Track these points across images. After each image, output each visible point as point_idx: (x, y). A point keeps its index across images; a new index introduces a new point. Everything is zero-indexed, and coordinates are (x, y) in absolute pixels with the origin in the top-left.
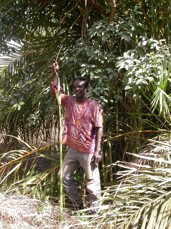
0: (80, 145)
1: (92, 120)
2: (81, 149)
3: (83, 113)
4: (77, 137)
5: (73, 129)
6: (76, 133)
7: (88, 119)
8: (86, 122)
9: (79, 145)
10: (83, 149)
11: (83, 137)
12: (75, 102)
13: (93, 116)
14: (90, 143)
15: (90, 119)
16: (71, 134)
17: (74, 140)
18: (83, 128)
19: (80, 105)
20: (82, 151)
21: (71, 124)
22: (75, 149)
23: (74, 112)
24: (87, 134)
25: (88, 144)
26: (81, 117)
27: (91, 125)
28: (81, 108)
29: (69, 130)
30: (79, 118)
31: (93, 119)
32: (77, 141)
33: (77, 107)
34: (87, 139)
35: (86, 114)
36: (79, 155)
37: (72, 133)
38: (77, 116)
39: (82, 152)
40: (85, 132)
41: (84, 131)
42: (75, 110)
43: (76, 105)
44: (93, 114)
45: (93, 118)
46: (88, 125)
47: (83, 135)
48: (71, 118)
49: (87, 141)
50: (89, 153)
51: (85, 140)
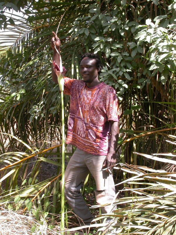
0: (88, 144)
1: (104, 112)
2: (90, 150)
3: (92, 102)
4: (85, 134)
5: (80, 123)
6: (84, 129)
7: (98, 110)
8: (95, 114)
9: (86, 144)
10: (92, 149)
11: (91, 134)
12: (83, 87)
13: (106, 106)
14: (101, 142)
15: (102, 110)
16: (77, 131)
17: (81, 138)
18: (92, 121)
19: (89, 92)
20: (91, 152)
21: (78, 118)
22: (82, 150)
23: (82, 101)
24: (98, 129)
25: (98, 143)
26: (90, 107)
27: (102, 118)
28: (90, 95)
29: (75, 125)
30: (87, 108)
31: (106, 110)
32: (84, 139)
33: (85, 95)
34: (97, 137)
35: (96, 104)
36: (87, 158)
37: (78, 129)
38: (85, 106)
39: (90, 154)
40: (96, 127)
41: (94, 126)
42: (82, 99)
43: (84, 92)
44: (106, 104)
45: (106, 108)
46: (99, 118)
47: (92, 131)
48: (78, 109)
49: (98, 140)
50: (99, 155)
51: (95, 138)
